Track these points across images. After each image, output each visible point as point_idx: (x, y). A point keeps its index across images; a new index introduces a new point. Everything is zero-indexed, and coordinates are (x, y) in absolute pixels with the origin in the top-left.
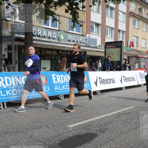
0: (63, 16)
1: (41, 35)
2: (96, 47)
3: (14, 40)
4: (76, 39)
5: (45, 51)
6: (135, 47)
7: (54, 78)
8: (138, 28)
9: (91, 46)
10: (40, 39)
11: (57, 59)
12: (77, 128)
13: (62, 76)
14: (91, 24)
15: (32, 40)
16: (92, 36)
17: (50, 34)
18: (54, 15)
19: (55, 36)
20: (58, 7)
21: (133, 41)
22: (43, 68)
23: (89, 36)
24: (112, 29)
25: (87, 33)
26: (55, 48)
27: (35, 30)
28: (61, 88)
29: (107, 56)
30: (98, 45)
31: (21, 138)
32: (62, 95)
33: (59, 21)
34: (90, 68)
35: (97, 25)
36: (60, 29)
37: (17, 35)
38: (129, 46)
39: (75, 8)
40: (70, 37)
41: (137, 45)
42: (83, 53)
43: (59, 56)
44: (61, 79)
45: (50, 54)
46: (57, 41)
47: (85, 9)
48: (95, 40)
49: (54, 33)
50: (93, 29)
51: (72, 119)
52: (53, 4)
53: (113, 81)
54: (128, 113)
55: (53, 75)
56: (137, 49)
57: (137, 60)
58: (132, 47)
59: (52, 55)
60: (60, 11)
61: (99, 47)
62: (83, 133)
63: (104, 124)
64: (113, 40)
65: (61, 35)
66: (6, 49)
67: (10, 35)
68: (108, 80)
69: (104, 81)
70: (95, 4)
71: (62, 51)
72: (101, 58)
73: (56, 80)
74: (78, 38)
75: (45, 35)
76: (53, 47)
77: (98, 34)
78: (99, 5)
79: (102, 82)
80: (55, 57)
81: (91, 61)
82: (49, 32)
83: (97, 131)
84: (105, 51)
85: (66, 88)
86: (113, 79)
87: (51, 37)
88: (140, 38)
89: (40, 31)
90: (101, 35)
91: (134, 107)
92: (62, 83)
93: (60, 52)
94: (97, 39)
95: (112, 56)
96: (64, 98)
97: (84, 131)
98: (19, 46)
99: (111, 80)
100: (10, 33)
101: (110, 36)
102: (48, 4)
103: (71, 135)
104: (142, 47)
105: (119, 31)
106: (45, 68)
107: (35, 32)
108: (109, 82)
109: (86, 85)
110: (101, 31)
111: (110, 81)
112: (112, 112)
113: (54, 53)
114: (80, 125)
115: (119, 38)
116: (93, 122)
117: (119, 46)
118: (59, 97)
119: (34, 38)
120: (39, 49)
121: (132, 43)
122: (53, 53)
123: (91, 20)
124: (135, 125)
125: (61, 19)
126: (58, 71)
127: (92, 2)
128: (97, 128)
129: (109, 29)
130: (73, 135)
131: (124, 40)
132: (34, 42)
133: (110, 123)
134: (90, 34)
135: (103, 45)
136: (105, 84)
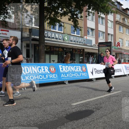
0: (67, 23)
1: (50, 37)
2: (91, 46)
3: (31, 40)
4: (76, 40)
5: (53, 48)
6: (121, 46)
7: (61, 68)
8: (123, 33)
9: (88, 45)
10: (50, 39)
11: (63, 54)
12: (79, 106)
13: (66, 67)
14: (88, 29)
15: (44, 40)
16: (88, 38)
17: (57, 36)
18: (60, 23)
19: (61, 37)
20: (63, 17)
21: (119, 42)
22: (52, 61)
23: (86, 37)
24: (103, 32)
25: (84, 35)
26: (61, 46)
27: (46, 33)
28: (66, 75)
30: (93, 45)
31: (37, 112)
32: (67, 81)
33: (64, 26)
34: (87, 62)
35: (92, 30)
36: (64, 32)
37: (33, 37)
38: (116, 45)
39: (76, 17)
40: (72, 38)
41: (123, 45)
42: (82, 50)
43: (64, 52)
44: (66, 69)
45: (57, 50)
46: (62, 41)
47: (82, 19)
48: (91, 41)
49: (60, 35)
50: (89, 33)
51: (75, 99)
52: (59, 15)
54: (117, 96)
55: (60, 66)
56: (122, 48)
58: (118, 47)
59: (59, 51)
60: (65, 19)
62: (84, 110)
63: (99, 103)
64: (104, 41)
65: (65, 36)
66: (25, 46)
67: (29, 36)
68: (102, 71)
69: (98, 71)
70: (90, 15)
71: (66, 48)
72: (95, 54)
73: (62, 70)
74: (78, 39)
75: (54, 36)
76: (59, 45)
77: (93, 36)
78: (93, 15)
79: (97, 72)
80: (61, 53)
81: (88, 56)
82: (56, 34)
83: (94, 108)
84: (99, 49)
85: (69, 76)
87: (58, 38)
89: (50, 34)
90: (95, 37)
92: (66, 72)
93: (65, 49)
94: (92, 40)
95: (104, 53)
96: (68, 83)
97: (84, 108)
98: (35, 45)
100: (28, 35)
101: (101, 38)
102: (55, 14)
103: (74, 110)
104: (126, 47)
105: (109, 34)
106: (54, 61)
107: (47, 35)
109: (85, 74)
110: (95, 34)
112: (105, 94)
114: (81, 104)
115: (109, 39)
116: (91, 101)
117: (109, 45)
118: (65, 82)
119: (46, 38)
120: (49, 47)
121: (118, 44)
123: (88, 26)
125: (66, 25)
126: (64, 63)
127: (87, 14)
128: (93, 106)
129: (101, 33)
130: (76, 111)
131: (113, 41)
132: (45, 41)
133: (103, 103)
134: (87, 36)
135: (97, 45)
136: (99, 73)
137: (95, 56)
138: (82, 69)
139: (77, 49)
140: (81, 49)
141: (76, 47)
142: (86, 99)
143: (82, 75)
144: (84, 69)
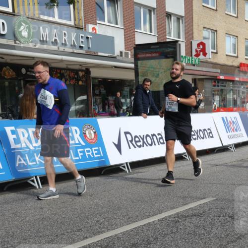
2: (113, 58)
4: (61, 38)
6: (210, 56)
7: (11, 137)
8: (215, 8)
9: (100, 54)
11: (17, 88)
13: (30, 130)
16: (101, 30)
19: (4, 29)
21: (204, 41)
23: (94, 29)
24: (150, 10)
25: (87, 22)
26: (8, 60)
29: (141, 79)
30: (117, 53)
32: (36, 177)
34: (101, 110)
36: (16, 11)
38: (194, 53)
40: (45, 32)
41: (215, 51)
42: (81, 74)
43: (22, 81)
44: (29, 138)
46: (12, 43)
48: (111, 40)
51: (64, 234)
53: (160, 138)
54: (200, 215)
55: (8, 130)
56: (215, 61)
57: (216, 88)
58: (201, 57)
59: (2, 78)
61: (121, 58)
63: (144, 241)
64: (154, 40)
68: (148, 138)
69: (137, 139)
72: (127, 84)
73: (17, 141)
74: (65, 34)
76: (3, 58)
77: (117, 24)
79: (134, 142)
80: (10, 83)
81: (103, 91)
84: (136, 65)
86: (159, 134)
88: (221, 33)
90: (124, 26)
91: (214, 200)
93: (24, 71)
94: (113, 38)
95: (153, 79)
99: (154, 137)
101: (145, 30)
104: (227, 55)
105: (169, 15)
108: (150, 143)
109: (95, 150)
110: (124, 17)
111: (152, 140)
112: (160, 212)
113: (7, 74)
115: (170, 33)
116: (117, 237)
117: (168, 53)
118: (29, 181)
121: (201, 47)
122: (5, 74)
124: (217, 241)
129: (142, 10)
131: (182, 39)
133: (156, 239)
134: (96, 24)
135: (130, 52)
136: (140, 146)
137: (127, 89)
138: (83, 135)
139: (64, 69)
140: (77, 67)
141: (62, 61)
142: (102, 232)
143: (87, 154)
144: (90, 134)
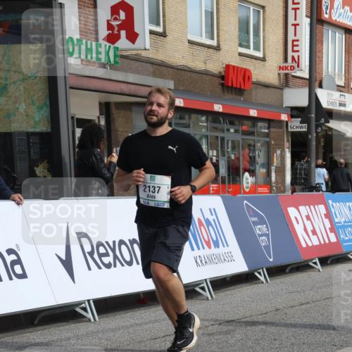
6: (145, 41)
41: (160, 29)
53: (13, 263)
56: (160, 57)
58: (123, 43)
86: (10, 251)
104: (190, 42)
